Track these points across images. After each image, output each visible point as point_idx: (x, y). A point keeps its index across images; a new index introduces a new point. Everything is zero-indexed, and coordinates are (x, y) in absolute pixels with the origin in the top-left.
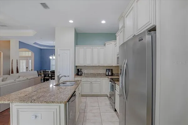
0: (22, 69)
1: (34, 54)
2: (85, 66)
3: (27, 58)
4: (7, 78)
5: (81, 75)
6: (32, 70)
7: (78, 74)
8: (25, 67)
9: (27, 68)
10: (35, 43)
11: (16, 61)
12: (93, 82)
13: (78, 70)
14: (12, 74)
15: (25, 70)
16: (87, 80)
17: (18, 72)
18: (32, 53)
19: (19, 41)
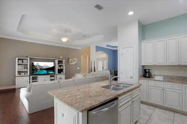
0: (100, 68)
1: (107, 55)
2: (155, 66)
3: (102, 59)
5: (149, 77)
6: (106, 69)
7: (145, 76)
8: (101, 67)
9: (103, 67)
10: (108, 46)
12: (166, 89)
13: (145, 70)
15: (101, 70)
16: (157, 85)
17: (95, 71)
18: (106, 54)
19: (96, 46)
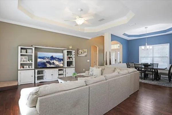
1: (122, 46)
3: (115, 50)
4: (104, 69)
6: (120, 62)
9: (116, 60)
10: (124, 34)
11: (109, 53)
14: (106, 66)
17: (110, 64)
19: (111, 34)
